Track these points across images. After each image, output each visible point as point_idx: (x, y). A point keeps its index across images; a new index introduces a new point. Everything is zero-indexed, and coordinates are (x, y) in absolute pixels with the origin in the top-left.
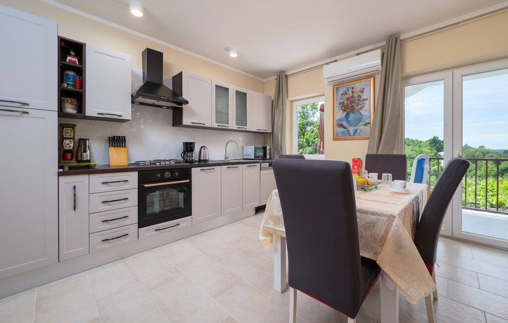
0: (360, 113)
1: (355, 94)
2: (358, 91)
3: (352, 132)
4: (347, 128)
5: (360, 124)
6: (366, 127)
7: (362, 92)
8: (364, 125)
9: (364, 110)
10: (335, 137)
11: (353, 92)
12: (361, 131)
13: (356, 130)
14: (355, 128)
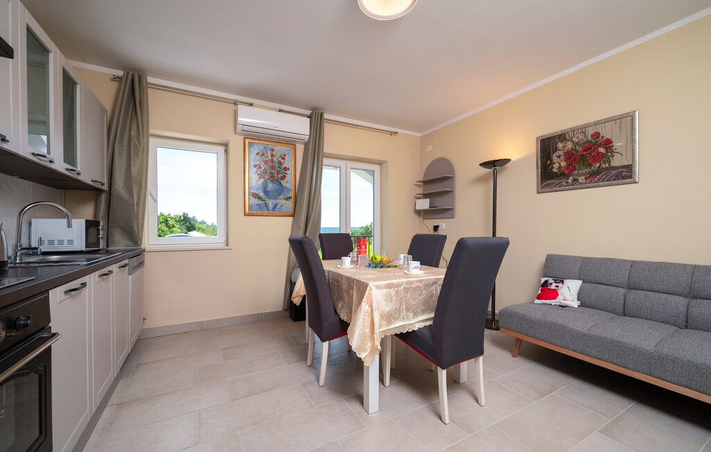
0: (281, 184)
1: (275, 160)
2: (278, 155)
3: (271, 206)
4: (265, 200)
5: (281, 197)
6: (288, 202)
7: (283, 158)
8: (285, 199)
9: (285, 181)
10: (247, 211)
11: (272, 156)
12: (282, 205)
13: (276, 205)
14: (275, 202)
